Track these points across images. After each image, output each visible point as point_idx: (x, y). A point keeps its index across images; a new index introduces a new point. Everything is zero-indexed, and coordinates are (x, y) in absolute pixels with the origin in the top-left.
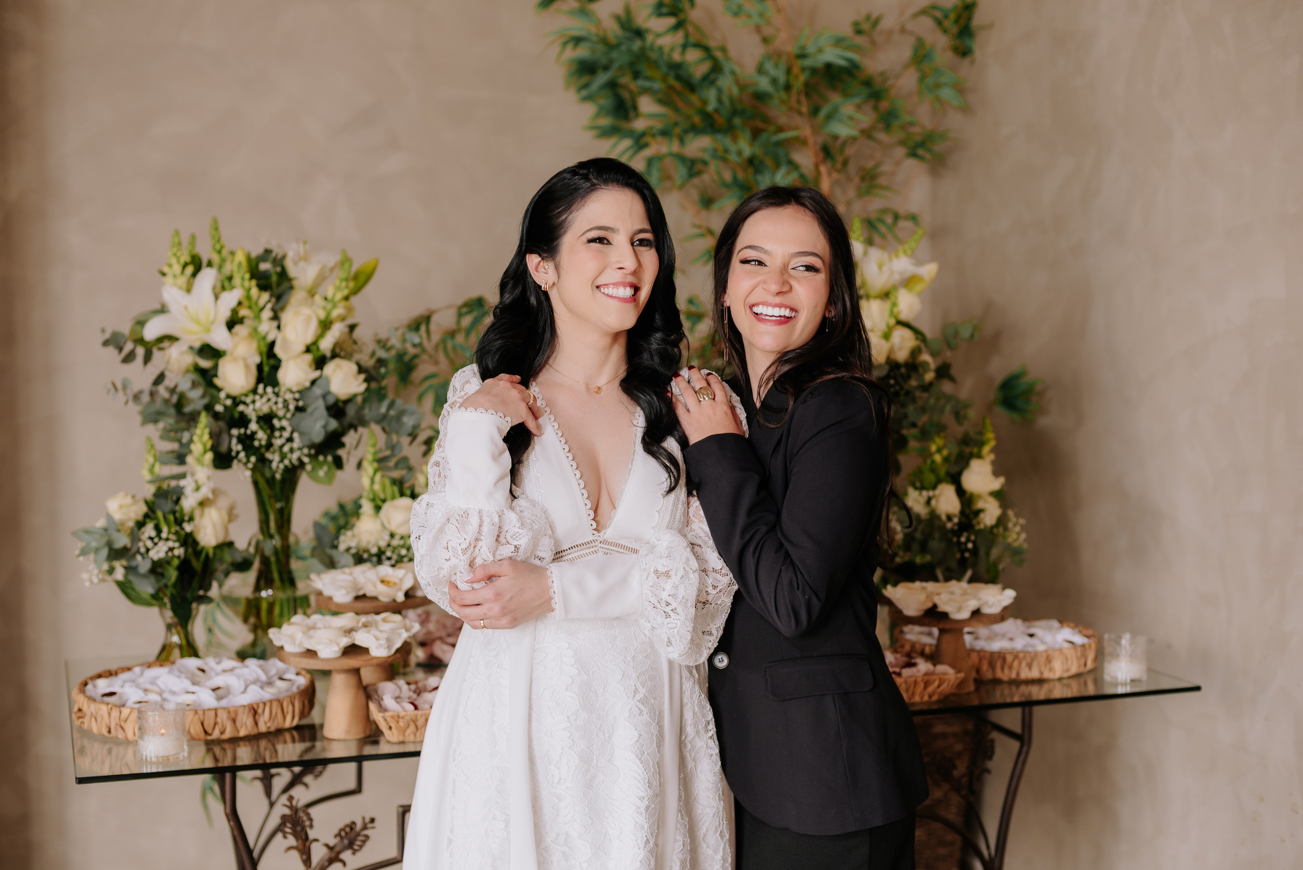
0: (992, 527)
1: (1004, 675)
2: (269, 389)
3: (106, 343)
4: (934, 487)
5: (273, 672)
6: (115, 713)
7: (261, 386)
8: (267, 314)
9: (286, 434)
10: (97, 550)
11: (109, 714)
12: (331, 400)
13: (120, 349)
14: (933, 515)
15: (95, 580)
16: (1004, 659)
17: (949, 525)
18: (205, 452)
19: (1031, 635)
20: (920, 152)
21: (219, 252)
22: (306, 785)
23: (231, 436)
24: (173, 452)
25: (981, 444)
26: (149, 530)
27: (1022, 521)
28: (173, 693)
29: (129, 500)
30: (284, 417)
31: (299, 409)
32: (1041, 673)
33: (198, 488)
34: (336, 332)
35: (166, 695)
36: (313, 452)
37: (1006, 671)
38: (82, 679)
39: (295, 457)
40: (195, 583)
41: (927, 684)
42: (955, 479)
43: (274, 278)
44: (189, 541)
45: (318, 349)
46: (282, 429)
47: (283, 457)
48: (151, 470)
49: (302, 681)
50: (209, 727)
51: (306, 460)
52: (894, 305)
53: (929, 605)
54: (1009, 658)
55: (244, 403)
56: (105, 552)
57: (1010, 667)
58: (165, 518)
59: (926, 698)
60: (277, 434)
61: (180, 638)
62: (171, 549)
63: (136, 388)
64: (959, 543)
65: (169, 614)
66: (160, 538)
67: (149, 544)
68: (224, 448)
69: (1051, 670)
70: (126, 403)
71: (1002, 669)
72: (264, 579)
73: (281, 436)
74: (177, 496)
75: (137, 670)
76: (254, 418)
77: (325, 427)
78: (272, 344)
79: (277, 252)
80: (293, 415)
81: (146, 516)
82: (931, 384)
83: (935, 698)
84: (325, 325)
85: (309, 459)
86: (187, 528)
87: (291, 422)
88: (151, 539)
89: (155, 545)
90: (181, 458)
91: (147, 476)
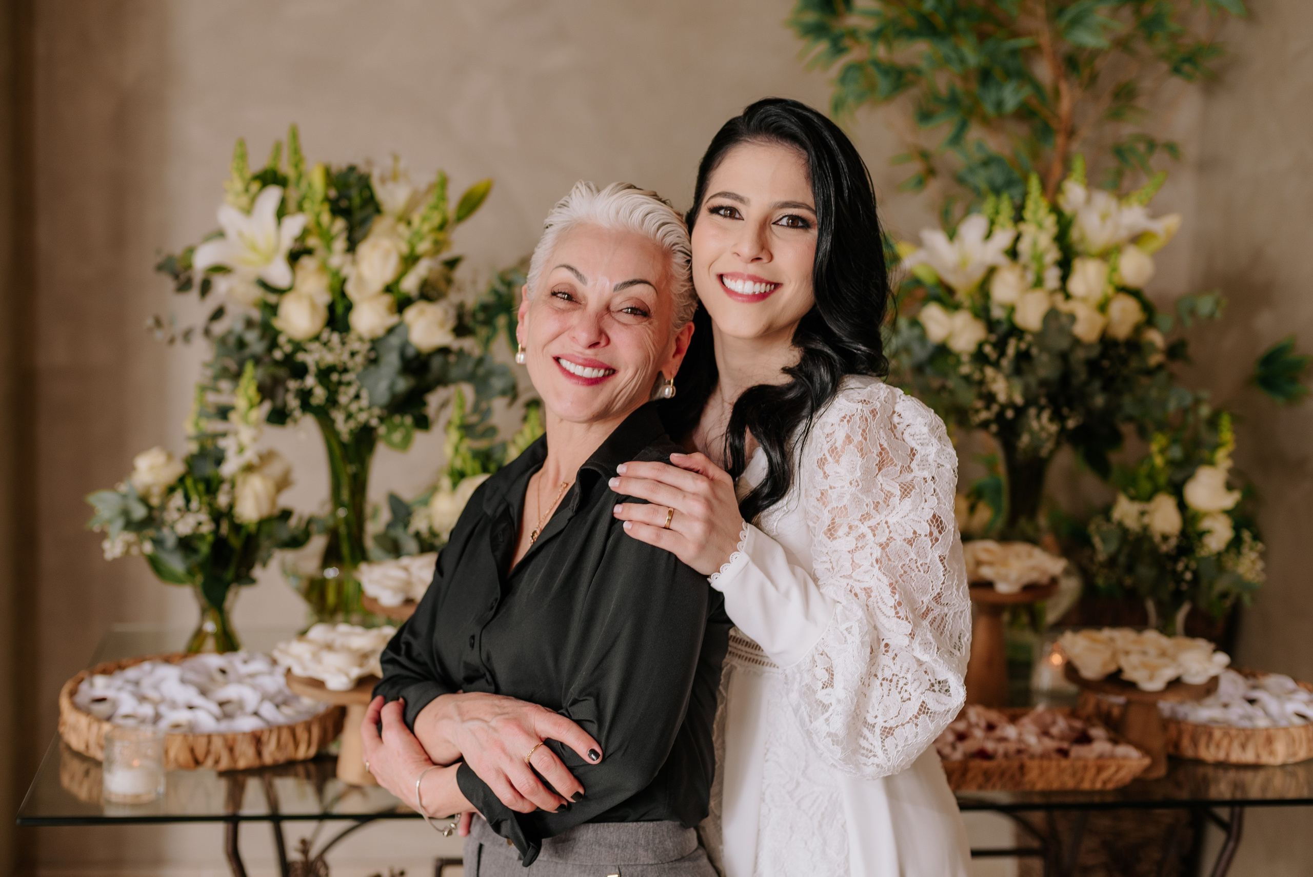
0: (1219, 554)
1: (1209, 754)
2: (335, 338)
3: (160, 268)
4: (1149, 498)
6: (95, 727)
7: (326, 334)
8: (340, 244)
9: (352, 391)
10: (110, 521)
12: (410, 352)
13: (176, 276)
14: (1145, 535)
15: (118, 551)
16: (1210, 735)
17: (1164, 548)
18: (252, 406)
19: (1252, 701)
20: (1187, 67)
21: (296, 166)
23: (287, 390)
24: (216, 405)
25: (1216, 446)
26: (178, 500)
27: (1260, 546)
28: (174, 705)
29: (165, 460)
30: (353, 370)
31: (370, 360)
32: (1258, 756)
33: (241, 450)
34: (422, 269)
35: (163, 709)
36: (385, 412)
37: (1212, 749)
38: (82, 673)
39: (363, 417)
40: (236, 563)
41: (1100, 770)
42: (1177, 490)
43: (357, 201)
45: (399, 288)
46: (349, 384)
47: (349, 416)
48: (197, 424)
50: (200, 752)
51: (374, 422)
52: (1114, 269)
53: (1112, 668)
54: (1217, 734)
55: (305, 351)
56: (120, 523)
57: (1218, 746)
58: (195, 484)
59: (1098, 785)
60: (342, 390)
61: (216, 625)
62: (200, 524)
63: (184, 325)
64: (1174, 572)
65: (202, 597)
66: (189, 510)
67: (176, 515)
68: (279, 402)
69: (1272, 753)
70: (172, 341)
71: (1208, 746)
72: (331, 556)
73: (345, 393)
74: (219, 457)
75: (147, 666)
76: (312, 368)
77: (391, 387)
78: (344, 281)
79: (363, 168)
80: (366, 368)
81: (181, 480)
82: (1160, 367)
83: (1110, 786)
84: (410, 260)
85: (382, 420)
86: (222, 500)
87: (360, 377)
88: (179, 510)
89: (182, 517)
90: (223, 413)
91: (190, 429)
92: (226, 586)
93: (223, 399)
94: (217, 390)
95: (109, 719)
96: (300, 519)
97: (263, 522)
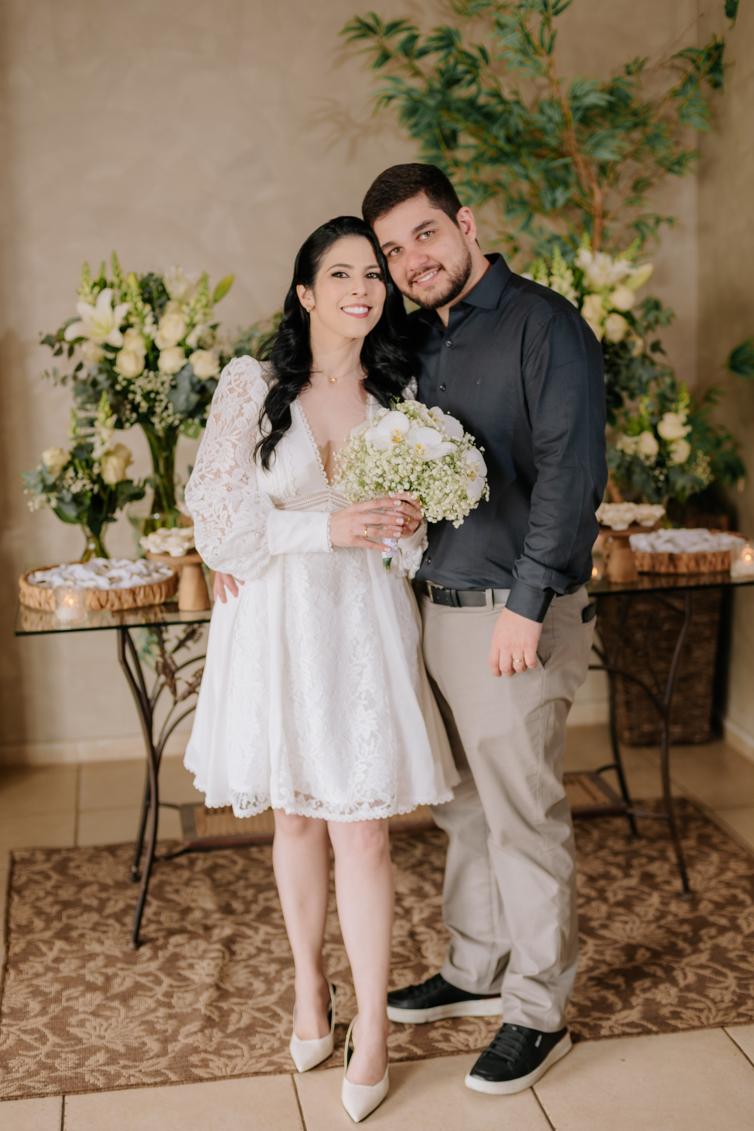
2: (151, 374)
3: (43, 342)
4: (637, 435)
5: (152, 567)
6: (44, 593)
7: (146, 372)
8: (149, 320)
9: (163, 405)
10: (35, 486)
11: (40, 593)
12: (196, 380)
13: (53, 347)
14: (635, 456)
15: (37, 506)
17: (648, 463)
18: (107, 418)
21: (118, 276)
22: (188, 648)
23: (125, 407)
24: (87, 418)
26: (71, 473)
28: (83, 581)
29: (57, 452)
30: (163, 392)
31: (174, 387)
33: (103, 443)
34: (198, 331)
35: (77, 581)
36: (183, 417)
38: (28, 572)
39: (170, 420)
40: (105, 509)
42: (654, 428)
43: (156, 294)
44: (98, 480)
45: (185, 345)
46: (161, 400)
47: (162, 420)
48: (74, 431)
49: (170, 573)
50: (103, 601)
51: (178, 423)
52: (609, 300)
55: (134, 383)
56: (40, 487)
58: (80, 463)
60: (157, 404)
61: (96, 545)
62: (84, 485)
63: (62, 374)
64: (654, 475)
65: (88, 530)
66: (77, 478)
67: (70, 482)
68: (121, 415)
72: (157, 506)
73: (159, 406)
74: (90, 448)
75: (63, 566)
76: (139, 392)
77: (187, 400)
78: (154, 340)
79: (158, 274)
80: (170, 392)
81: (71, 463)
82: (639, 357)
84: (191, 326)
85: (181, 421)
86: (96, 470)
87: (167, 396)
88: (72, 478)
89: (74, 482)
90: (91, 423)
91: (71, 435)
92: (101, 523)
93: (91, 414)
94: (87, 410)
95: (51, 588)
96: (140, 481)
97: (119, 484)
